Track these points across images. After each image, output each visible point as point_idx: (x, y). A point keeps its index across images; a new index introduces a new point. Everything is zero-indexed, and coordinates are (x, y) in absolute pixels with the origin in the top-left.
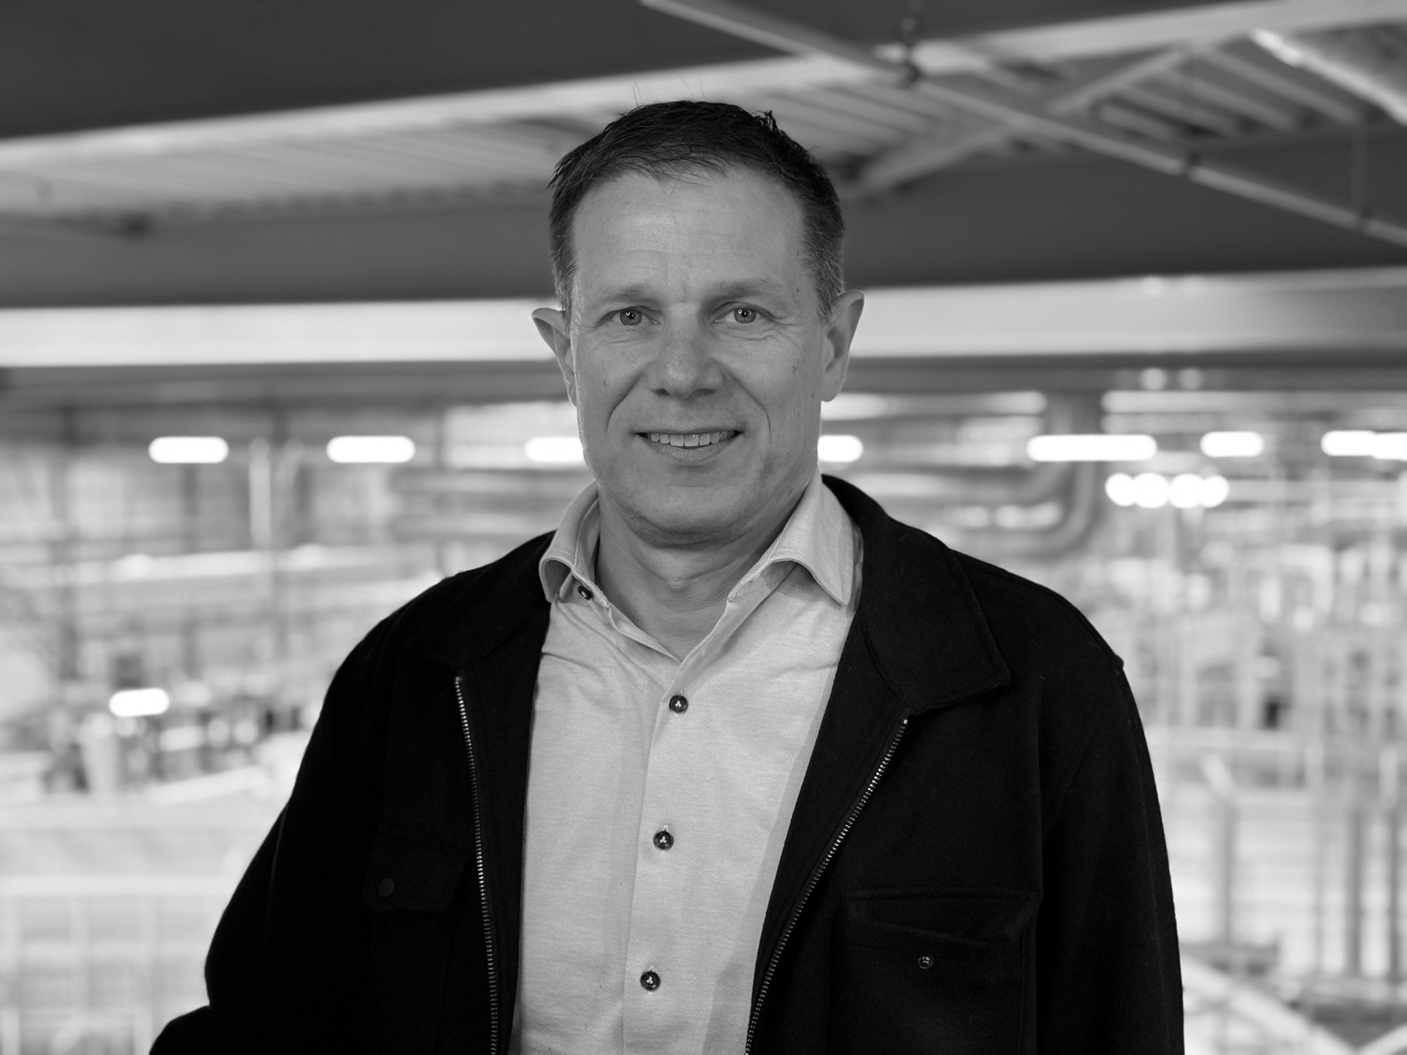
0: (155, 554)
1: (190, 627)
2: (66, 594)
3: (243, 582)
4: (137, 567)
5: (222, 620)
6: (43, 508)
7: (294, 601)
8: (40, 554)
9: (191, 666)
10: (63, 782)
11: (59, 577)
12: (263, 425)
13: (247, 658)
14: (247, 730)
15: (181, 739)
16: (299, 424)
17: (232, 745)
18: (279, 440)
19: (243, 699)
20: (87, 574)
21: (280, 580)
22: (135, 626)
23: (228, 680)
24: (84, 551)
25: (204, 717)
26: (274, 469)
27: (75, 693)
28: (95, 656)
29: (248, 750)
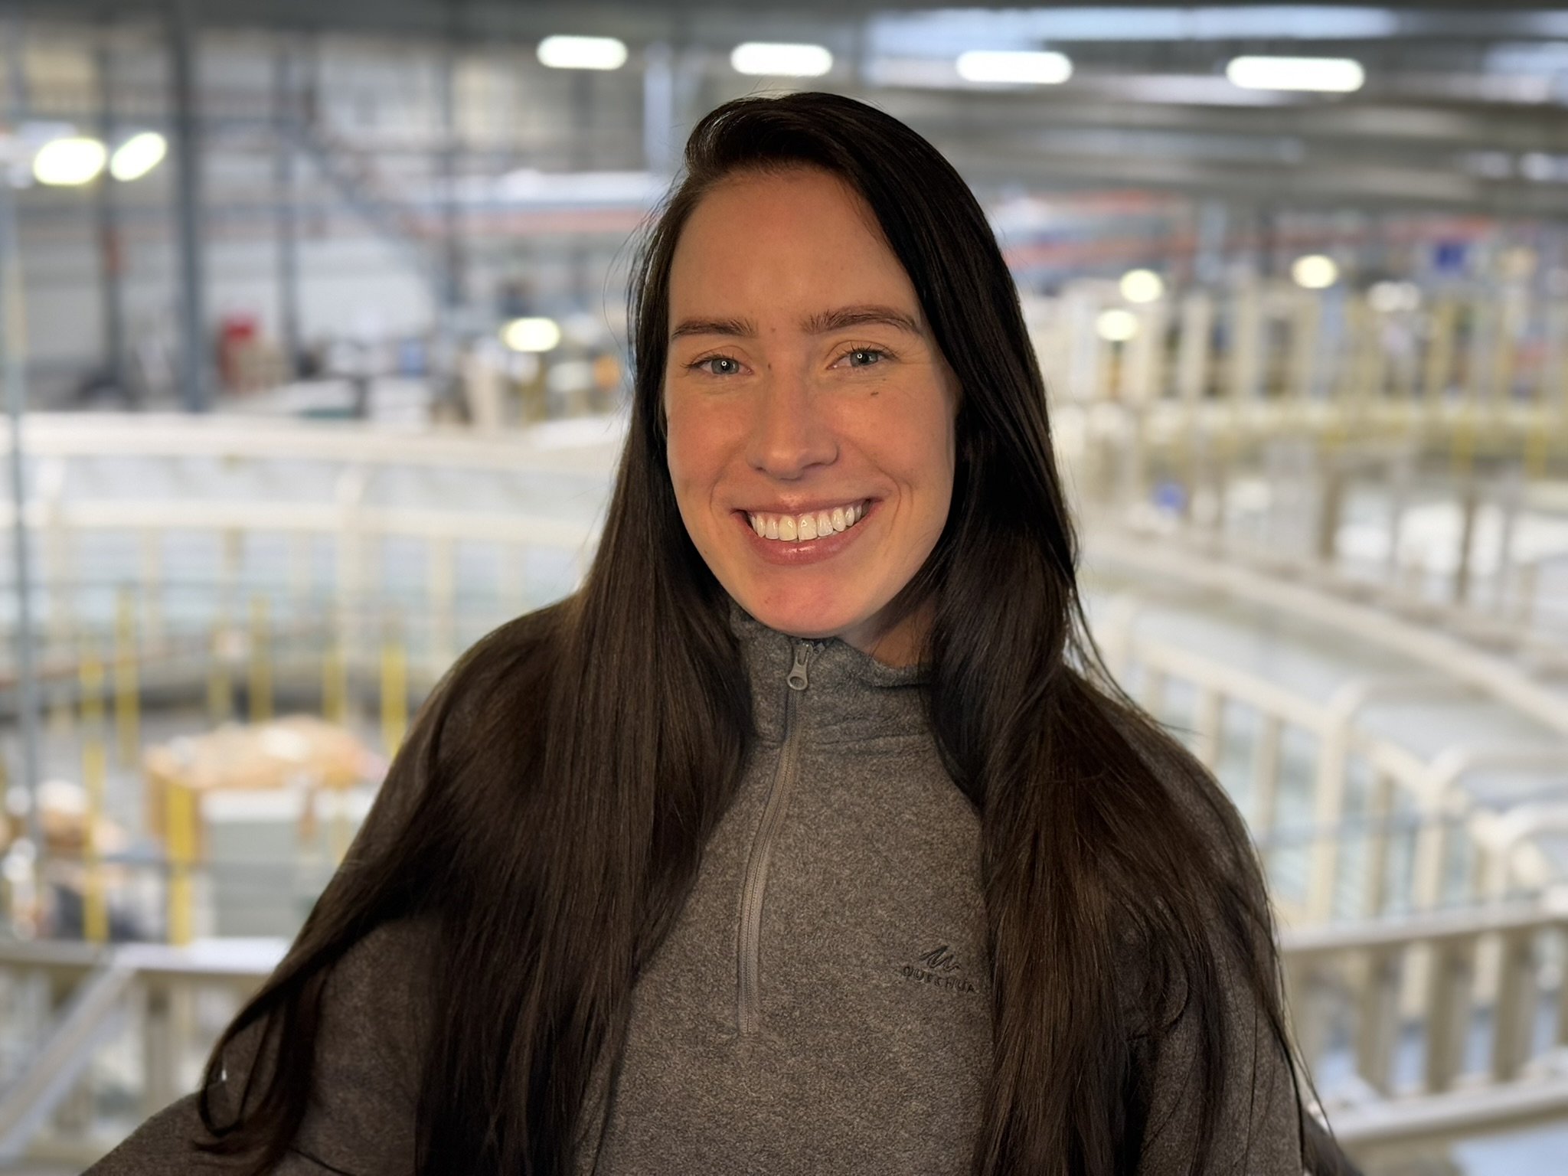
0: (547, 170)
1: (579, 254)
2: (452, 211)
4: (524, 185)
6: (428, 110)
9: (581, 296)
10: (448, 415)
11: (443, 192)
12: (664, 25)
15: (570, 377)
16: (701, 26)
18: (680, 43)
24: (472, 163)
25: (594, 356)
26: (675, 77)
27: (461, 321)
28: (482, 281)
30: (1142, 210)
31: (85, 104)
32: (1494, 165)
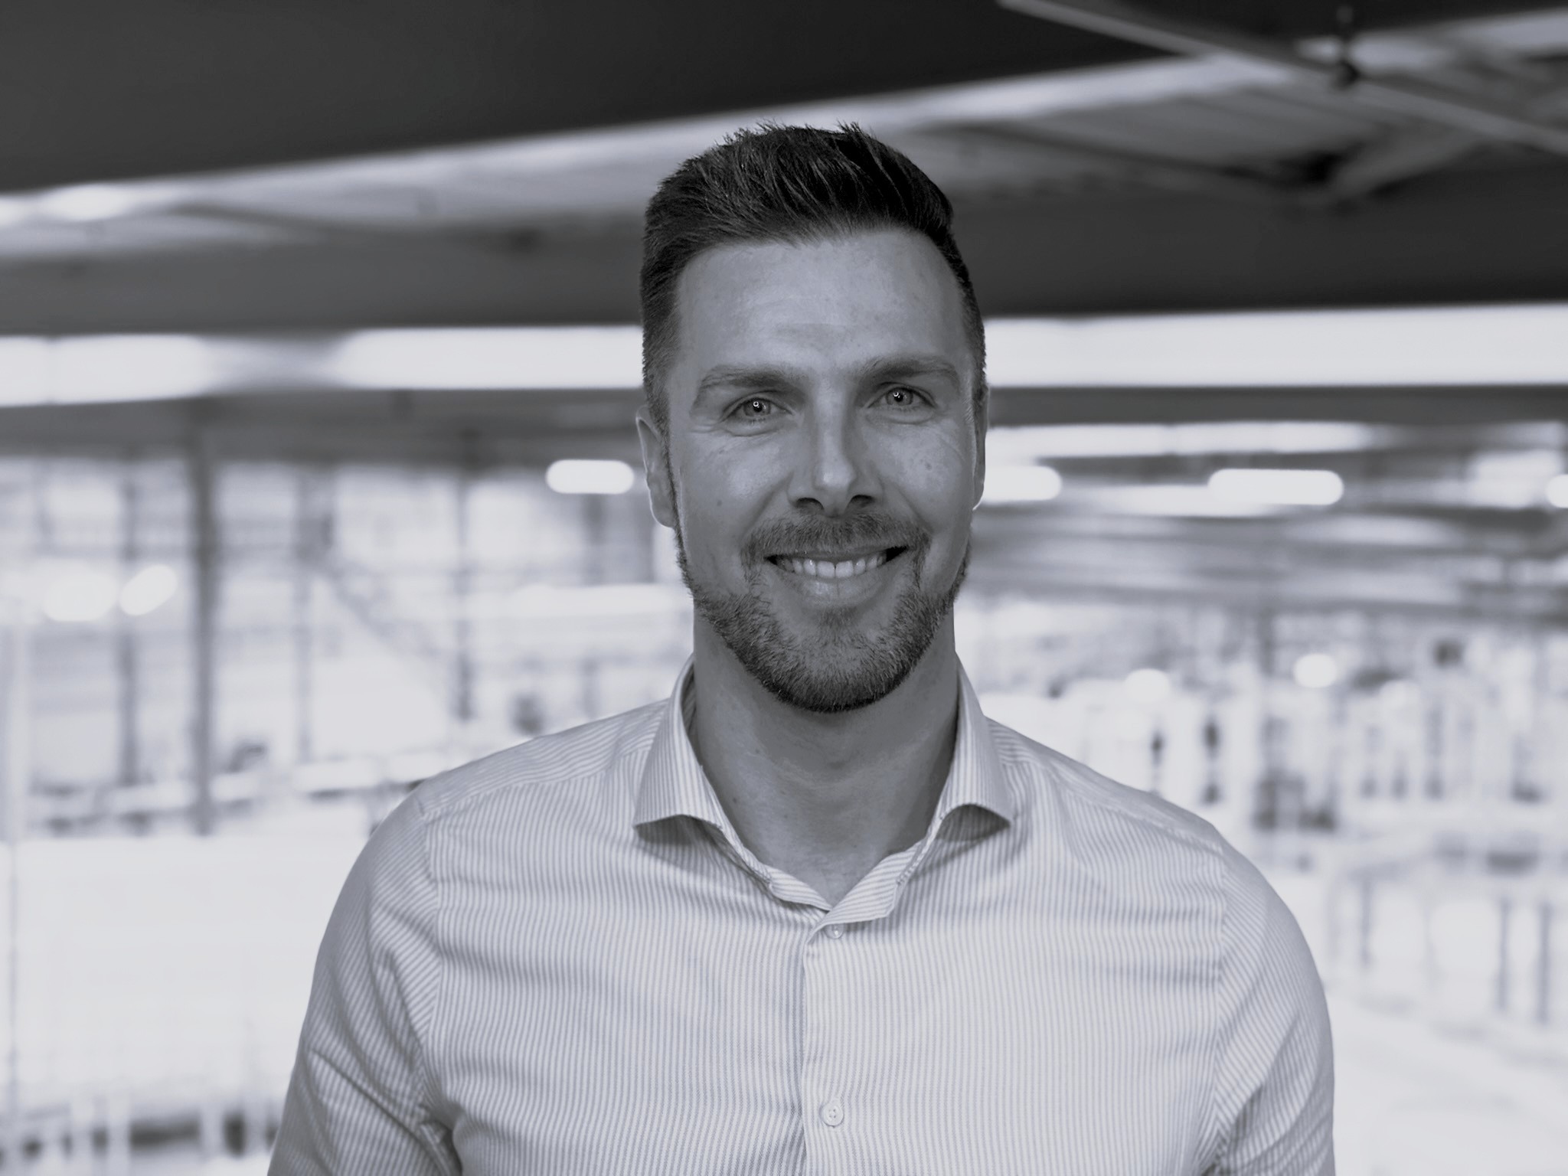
0: (557, 584)
1: (590, 666)
2: (463, 628)
4: (537, 600)
5: (623, 659)
6: (446, 532)
8: (438, 584)
11: (457, 610)
20: (487, 607)
22: (533, 664)
28: (493, 695)
30: (1143, 616)
31: (110, 538)
32: (1486, 570)
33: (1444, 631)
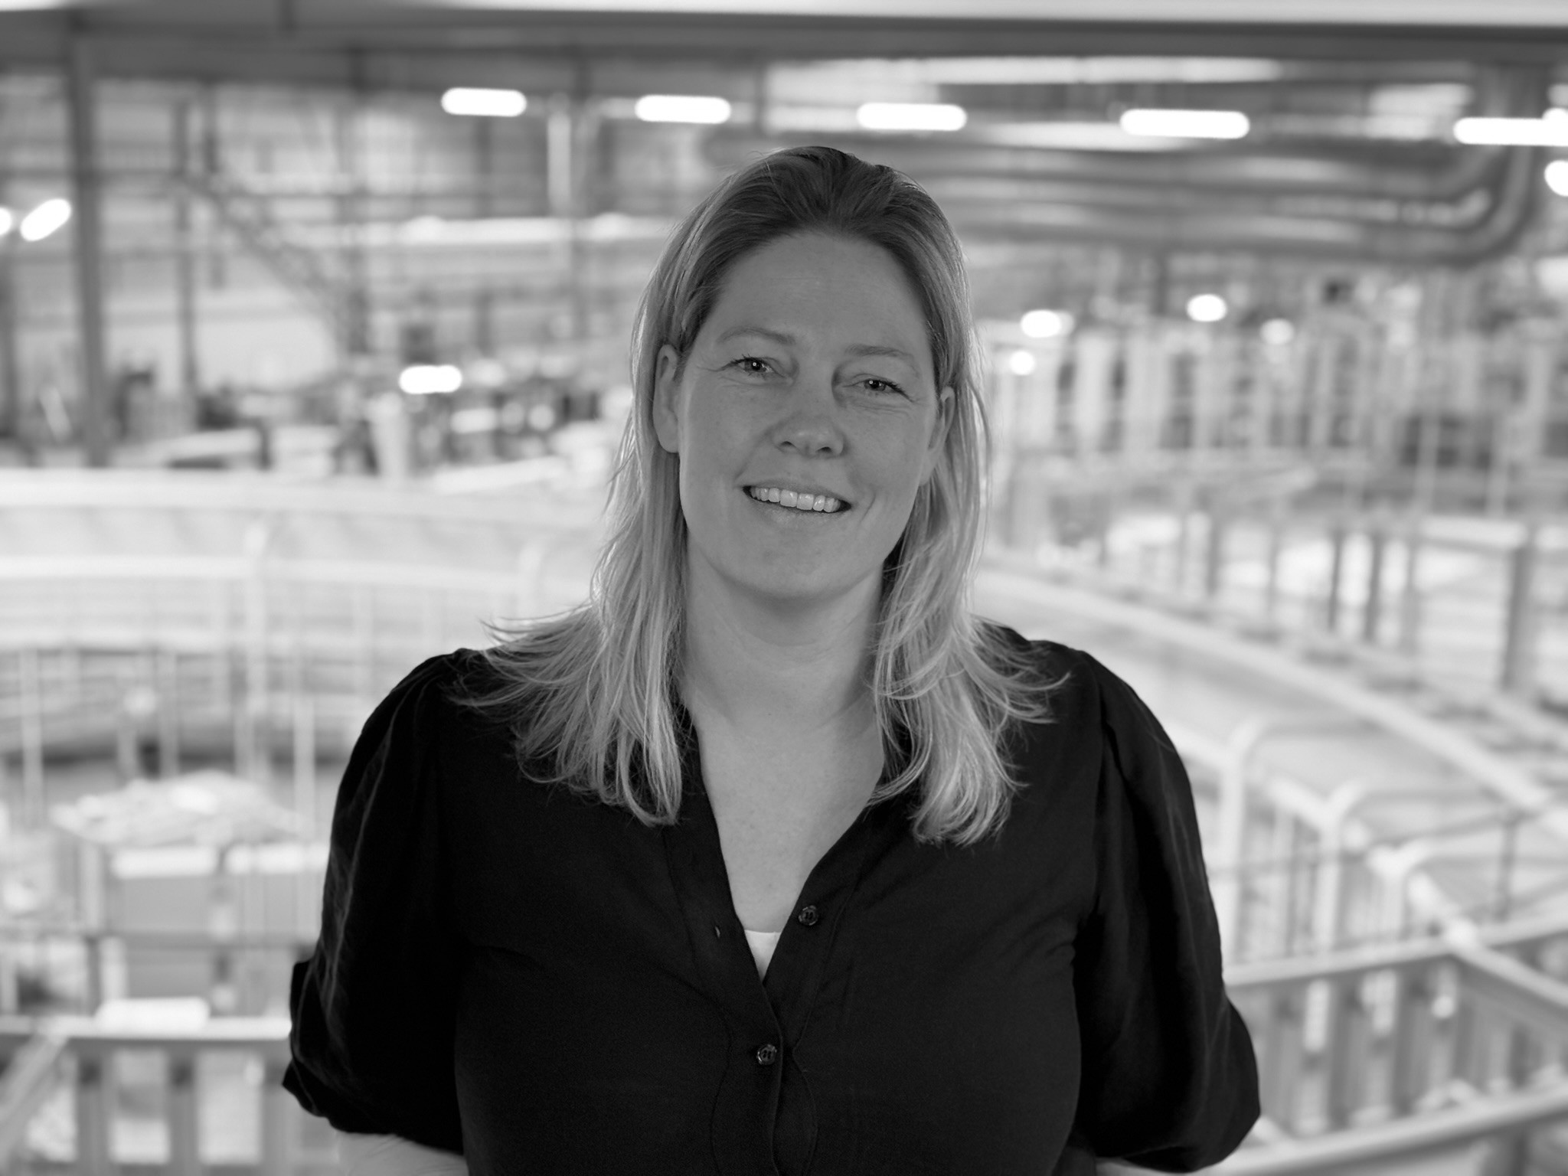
0: (448, 217)
1: (484, 299)
2: (354, 256)
3: (540, 251)
4: (427, 231)
5: (519, 294)
6: (328, 157)
7: (595, 276)
8: (324, 210)
9: (484, 342)
10: (352, 461)
11: (346, 237)
12: (563, 75)
13: (544, 337)
14: (542, 416)
15: (474, 421)
16: (603, 74)
17: (526, 431)
18: (581, 94)
19: (538, 382)
20: (375, 236)
21: (580, 250)
22: (426, 297)
23: (524, 361)
24: (375, 208)
25: (498, 399)
26: (574, 126)
27: (363, 366)
28: (385, 325)
29: (544, 436)
33: (1335, 270)
